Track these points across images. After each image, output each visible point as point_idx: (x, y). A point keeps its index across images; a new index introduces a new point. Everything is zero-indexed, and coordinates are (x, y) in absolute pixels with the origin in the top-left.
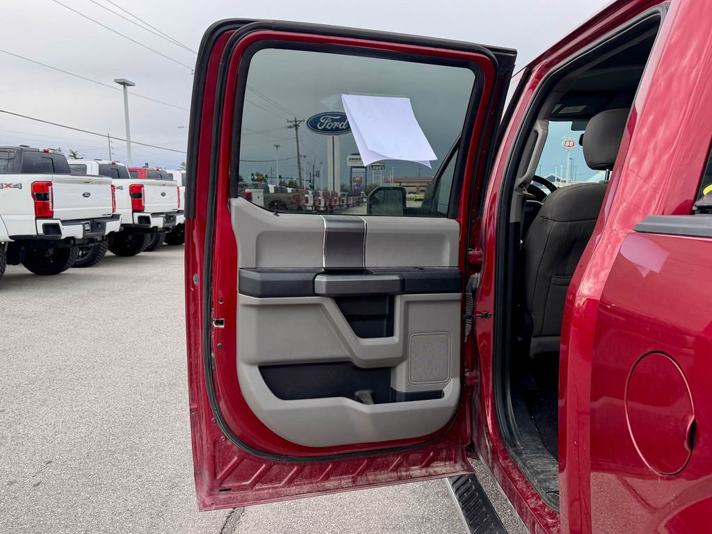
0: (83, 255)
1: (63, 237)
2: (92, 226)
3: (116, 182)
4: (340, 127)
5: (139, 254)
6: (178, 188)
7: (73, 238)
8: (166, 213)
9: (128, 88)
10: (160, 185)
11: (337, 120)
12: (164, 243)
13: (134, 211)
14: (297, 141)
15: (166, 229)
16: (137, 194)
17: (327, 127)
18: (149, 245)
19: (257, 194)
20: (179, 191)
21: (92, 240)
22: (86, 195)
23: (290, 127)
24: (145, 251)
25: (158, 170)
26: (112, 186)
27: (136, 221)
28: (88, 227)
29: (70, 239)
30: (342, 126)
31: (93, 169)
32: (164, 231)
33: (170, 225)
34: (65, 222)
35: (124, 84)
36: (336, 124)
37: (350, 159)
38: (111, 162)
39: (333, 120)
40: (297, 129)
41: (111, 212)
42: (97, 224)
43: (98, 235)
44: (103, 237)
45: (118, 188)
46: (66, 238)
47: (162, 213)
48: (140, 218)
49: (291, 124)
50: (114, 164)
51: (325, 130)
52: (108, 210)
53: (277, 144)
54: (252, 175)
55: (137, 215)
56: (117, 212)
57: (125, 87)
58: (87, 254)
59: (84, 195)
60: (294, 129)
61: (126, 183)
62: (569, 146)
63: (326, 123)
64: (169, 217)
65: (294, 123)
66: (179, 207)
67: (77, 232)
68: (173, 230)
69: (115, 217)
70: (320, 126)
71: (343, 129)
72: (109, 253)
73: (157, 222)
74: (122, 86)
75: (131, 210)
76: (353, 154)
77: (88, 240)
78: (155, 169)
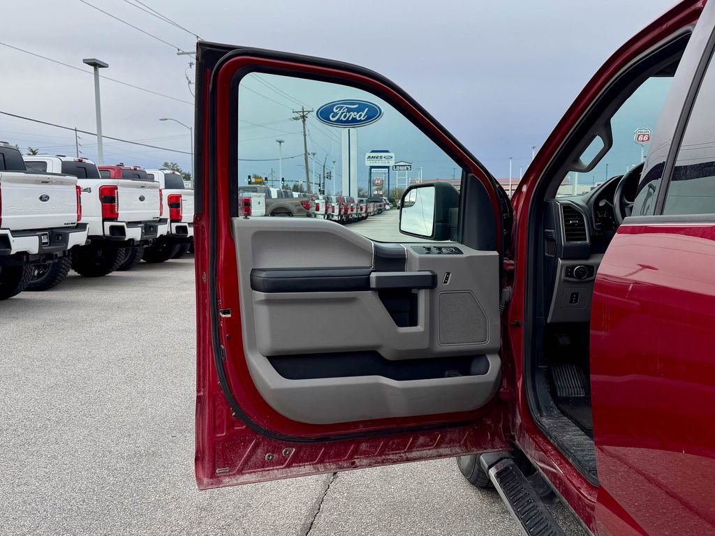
0: (39, 275)
1: (13, 252)
2: (50, 238)
3: (83, 183)
4: (358, 119)
5: (110, 274)
6: (160, 191)
7: (25, 253)
8: (145, 223)
9: (100, 69)
10: (137, 187)
11: (353, 110)
12: (142, 261)
13: (104, 220)
14: (305, 135)
15: (143, 242)
16: (108, 198)
17: (342, 118)
18: (123, 262)
19: (258, 199)
20: (161, 195)
21: (50, 256)
22: (44, 198)
23: (296, 119)
24: (118, 270)
25: (135, 169)
26: (78, 188)
27: (107, 232)
28: (45, 240)
29: (23, 255)
30: (361, 115)
31: (54, 166)
32: (143, 245)
33: (150, 237)
34: (16, 233)
35: (96, 65)
36: (353, 114)
37: (369, 157)
38: (76, 159)
39: (349, 110)
40: (304, 121)
41: (75, 220)
42: (56, 235)
43: (58, 250)
44: (64, 252)
45: (85, 190)
46: (18, 253)
47: (140, 222)
48: (112, 228)
49: (297, 115)
50: (80, 161)
51: (339, 121)
52: (71, 218)
53: (279, 139)
54: (249, 177)
55: (108, 224)
56: (83, 220)
57: (96, 69)
58: (43, 274)
59: (41, 198)
60: (301, 120)
61: (95, 184)
62: (643, 141)
63: (340, 113)
64: (149, 227)
65: (301, 114)
66: (161, 215)
67: (30, 245)
68: (153, 243)
69: (81, 227)
70: (333, 117)
71: (361, 121)
72: (72, 273)
73: (134, 234)
74: (93, 67)
75: (101, 219)
76: (373, 152)
77: (44, 256)
78: (132, 168)
